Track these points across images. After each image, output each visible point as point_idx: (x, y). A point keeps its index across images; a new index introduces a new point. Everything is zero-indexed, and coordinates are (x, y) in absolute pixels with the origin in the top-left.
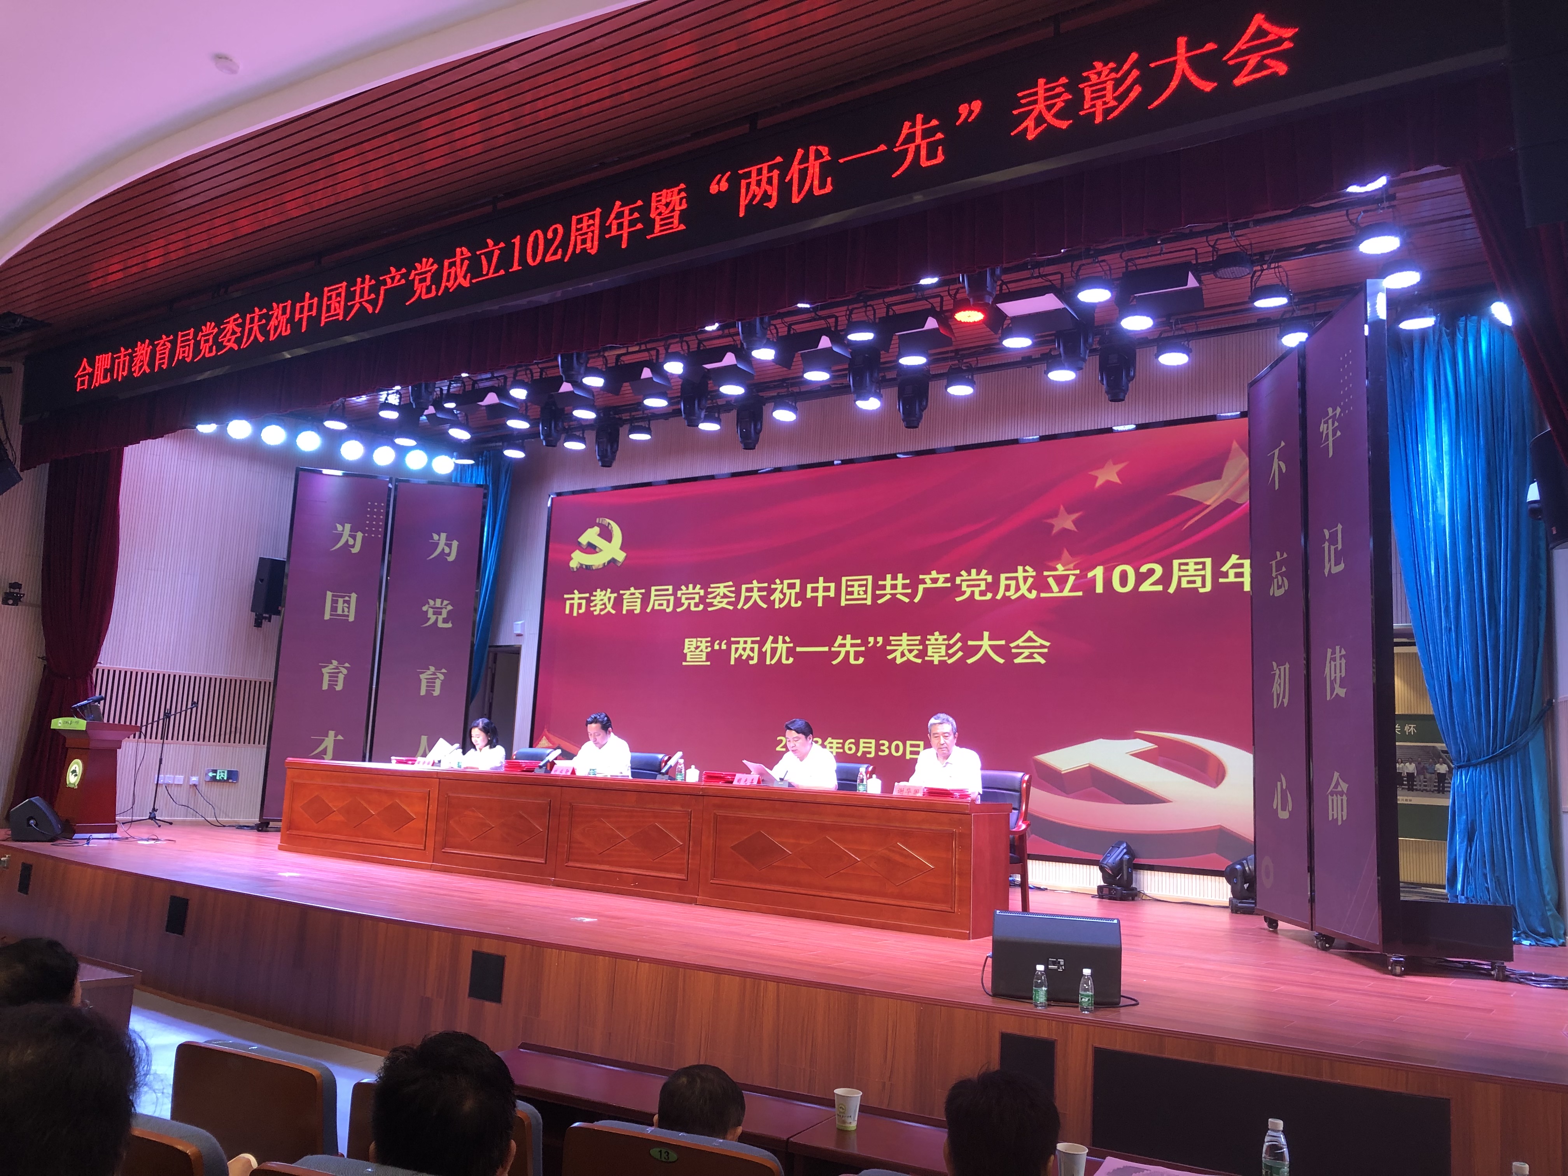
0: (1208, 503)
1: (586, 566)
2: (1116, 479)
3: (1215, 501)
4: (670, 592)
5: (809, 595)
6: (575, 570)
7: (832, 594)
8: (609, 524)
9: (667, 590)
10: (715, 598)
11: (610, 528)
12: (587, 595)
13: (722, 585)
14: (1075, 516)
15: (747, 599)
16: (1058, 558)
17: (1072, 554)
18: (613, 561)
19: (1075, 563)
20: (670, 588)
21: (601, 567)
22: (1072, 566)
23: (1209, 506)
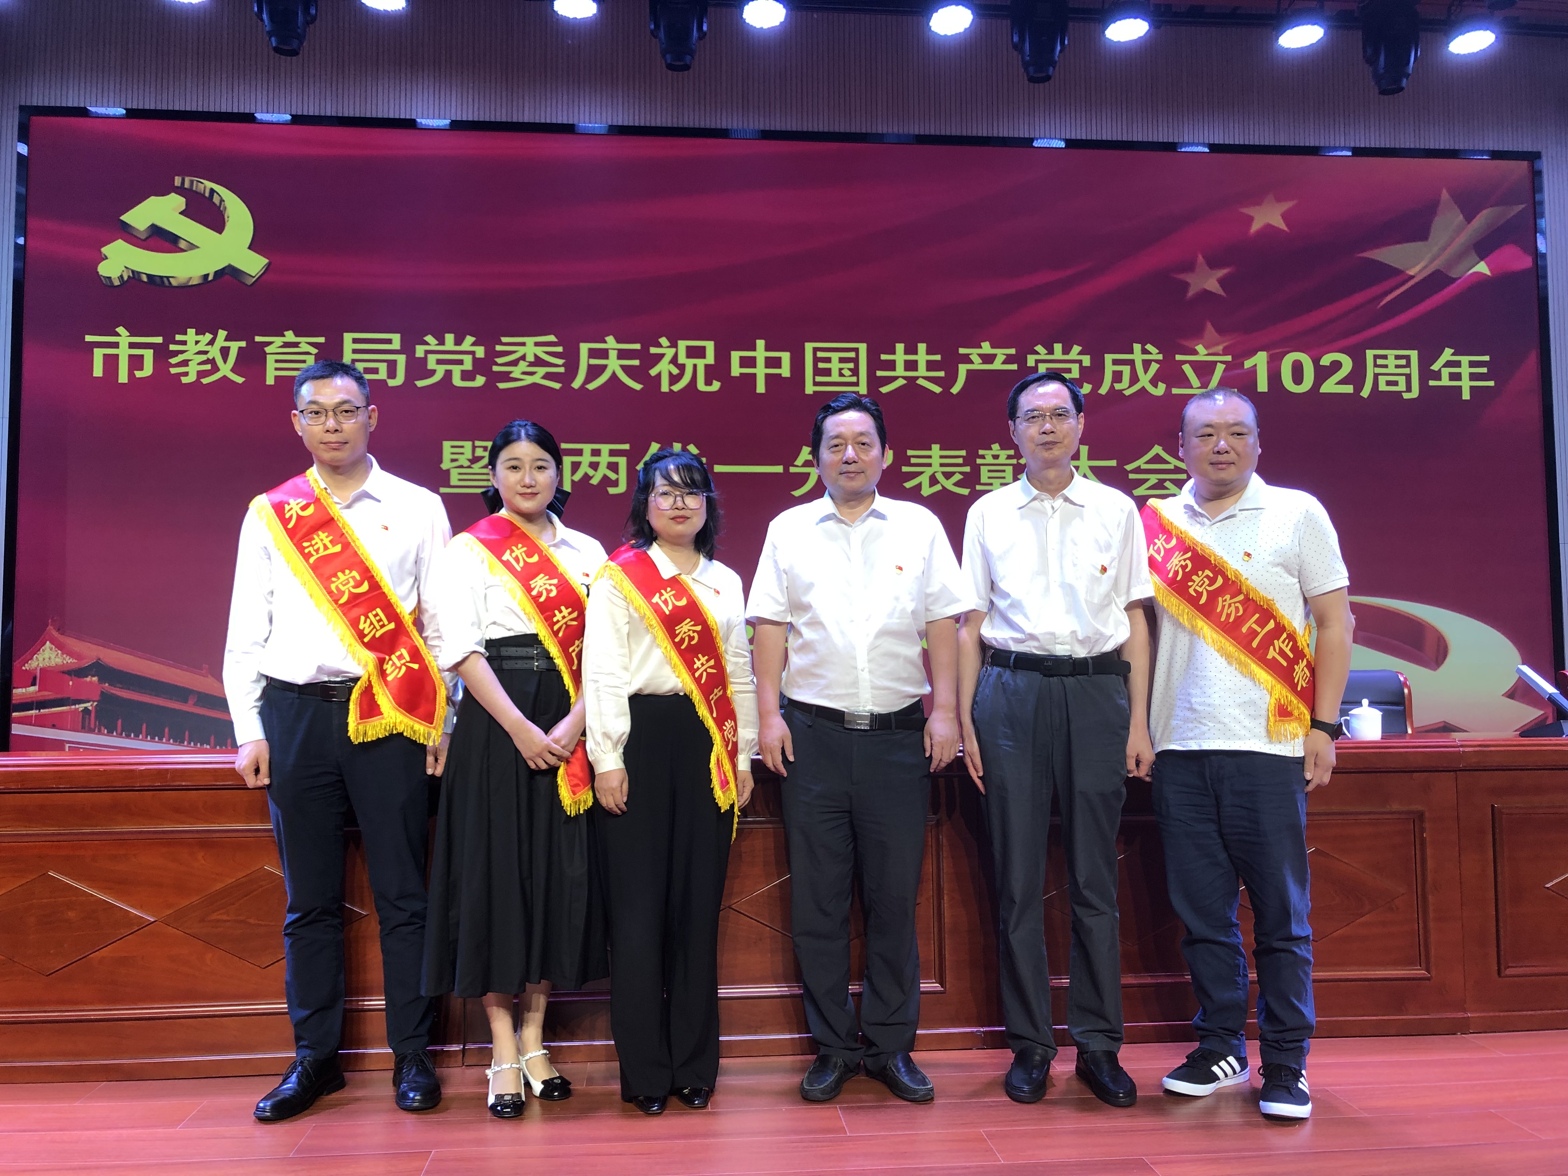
0: (1411, 272)
1: (149, 276)
2: (1281, 224)
3: (1420, 271)
4: (396, 345)
5: (736, 370)
6: (117, 283)
7: (785, 371)
8: (212, 191)
9: (389, 341)
10: (515, 363)
11: (216, 200)
12: (159, 340)
13: (530, 341)
14: (1222, 273)
15: (594, 372)
16: (1197, 334)
17: (1220, 331)
18: (229, 274)
19: (1225, 344)
20: (396, 338)
21: (195, 282)
22: (1220, 348)
23: (1412, 277)
